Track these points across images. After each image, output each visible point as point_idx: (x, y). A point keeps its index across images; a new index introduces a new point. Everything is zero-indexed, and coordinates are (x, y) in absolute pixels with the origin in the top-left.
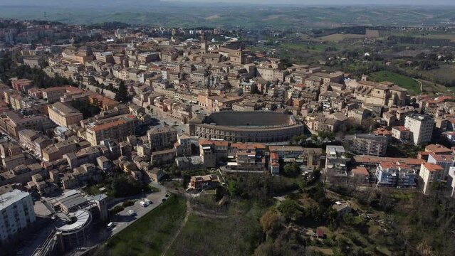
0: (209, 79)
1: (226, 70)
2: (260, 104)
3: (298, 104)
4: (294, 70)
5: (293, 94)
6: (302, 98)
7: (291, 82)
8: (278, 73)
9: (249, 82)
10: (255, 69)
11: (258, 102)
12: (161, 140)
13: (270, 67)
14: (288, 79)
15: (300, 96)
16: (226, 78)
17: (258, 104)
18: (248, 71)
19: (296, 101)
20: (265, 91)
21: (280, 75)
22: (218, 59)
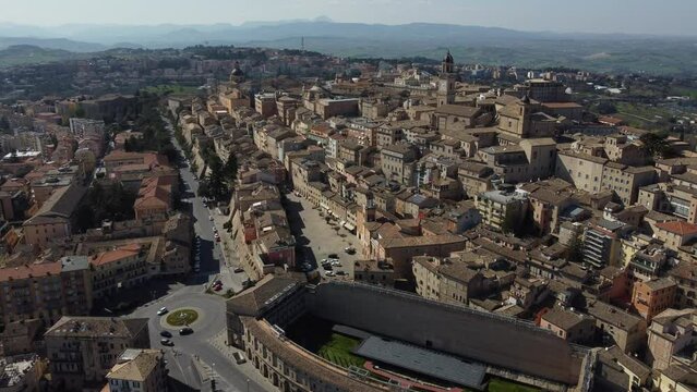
0: (414, 171)
1: (467, 150)
2: (500, 275)
3: (648, 299)
4: (681, 170)
5: (636, 258)
6: (670, 281)
7: (656, 207)
8: (617, 174)
9: (511, 190)
10: (554, 153)
11: (494, 267)
12: (80, 360)
13: (600, 153)
14: (647, 199)
15: (664, 268)
16: (453, 174)
17: (488, 274)
18: (529, 158)
19: (644, 288)
20: (553, 225)
21: (622, 183)
22: (468, 122)
